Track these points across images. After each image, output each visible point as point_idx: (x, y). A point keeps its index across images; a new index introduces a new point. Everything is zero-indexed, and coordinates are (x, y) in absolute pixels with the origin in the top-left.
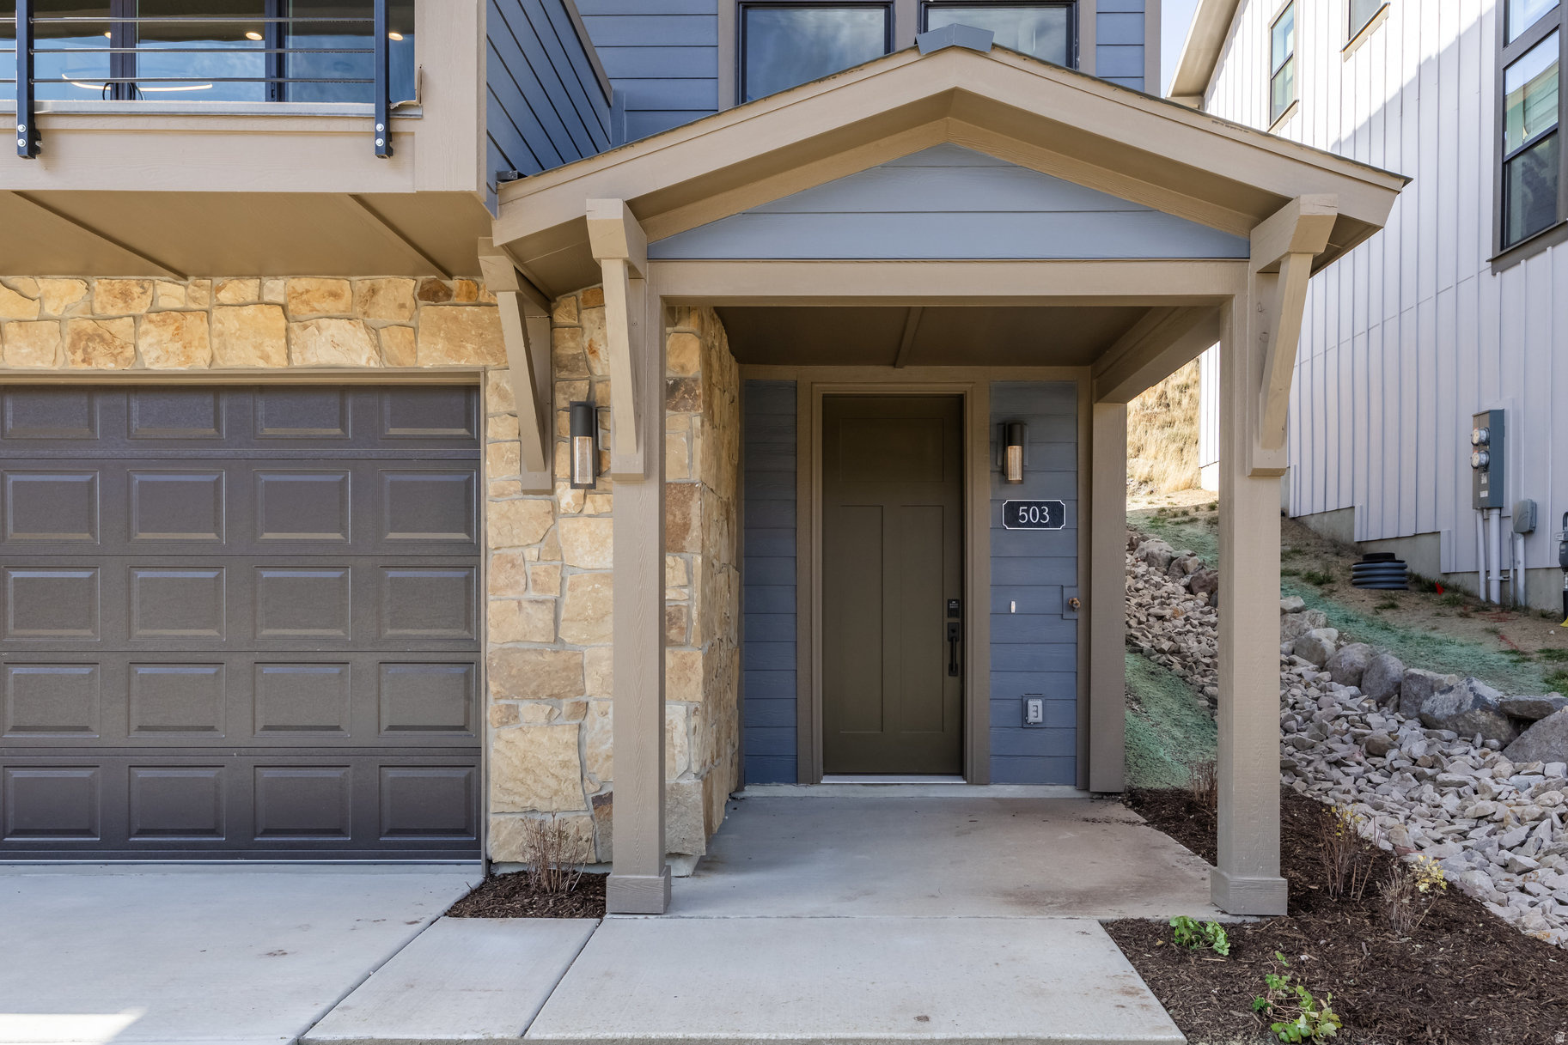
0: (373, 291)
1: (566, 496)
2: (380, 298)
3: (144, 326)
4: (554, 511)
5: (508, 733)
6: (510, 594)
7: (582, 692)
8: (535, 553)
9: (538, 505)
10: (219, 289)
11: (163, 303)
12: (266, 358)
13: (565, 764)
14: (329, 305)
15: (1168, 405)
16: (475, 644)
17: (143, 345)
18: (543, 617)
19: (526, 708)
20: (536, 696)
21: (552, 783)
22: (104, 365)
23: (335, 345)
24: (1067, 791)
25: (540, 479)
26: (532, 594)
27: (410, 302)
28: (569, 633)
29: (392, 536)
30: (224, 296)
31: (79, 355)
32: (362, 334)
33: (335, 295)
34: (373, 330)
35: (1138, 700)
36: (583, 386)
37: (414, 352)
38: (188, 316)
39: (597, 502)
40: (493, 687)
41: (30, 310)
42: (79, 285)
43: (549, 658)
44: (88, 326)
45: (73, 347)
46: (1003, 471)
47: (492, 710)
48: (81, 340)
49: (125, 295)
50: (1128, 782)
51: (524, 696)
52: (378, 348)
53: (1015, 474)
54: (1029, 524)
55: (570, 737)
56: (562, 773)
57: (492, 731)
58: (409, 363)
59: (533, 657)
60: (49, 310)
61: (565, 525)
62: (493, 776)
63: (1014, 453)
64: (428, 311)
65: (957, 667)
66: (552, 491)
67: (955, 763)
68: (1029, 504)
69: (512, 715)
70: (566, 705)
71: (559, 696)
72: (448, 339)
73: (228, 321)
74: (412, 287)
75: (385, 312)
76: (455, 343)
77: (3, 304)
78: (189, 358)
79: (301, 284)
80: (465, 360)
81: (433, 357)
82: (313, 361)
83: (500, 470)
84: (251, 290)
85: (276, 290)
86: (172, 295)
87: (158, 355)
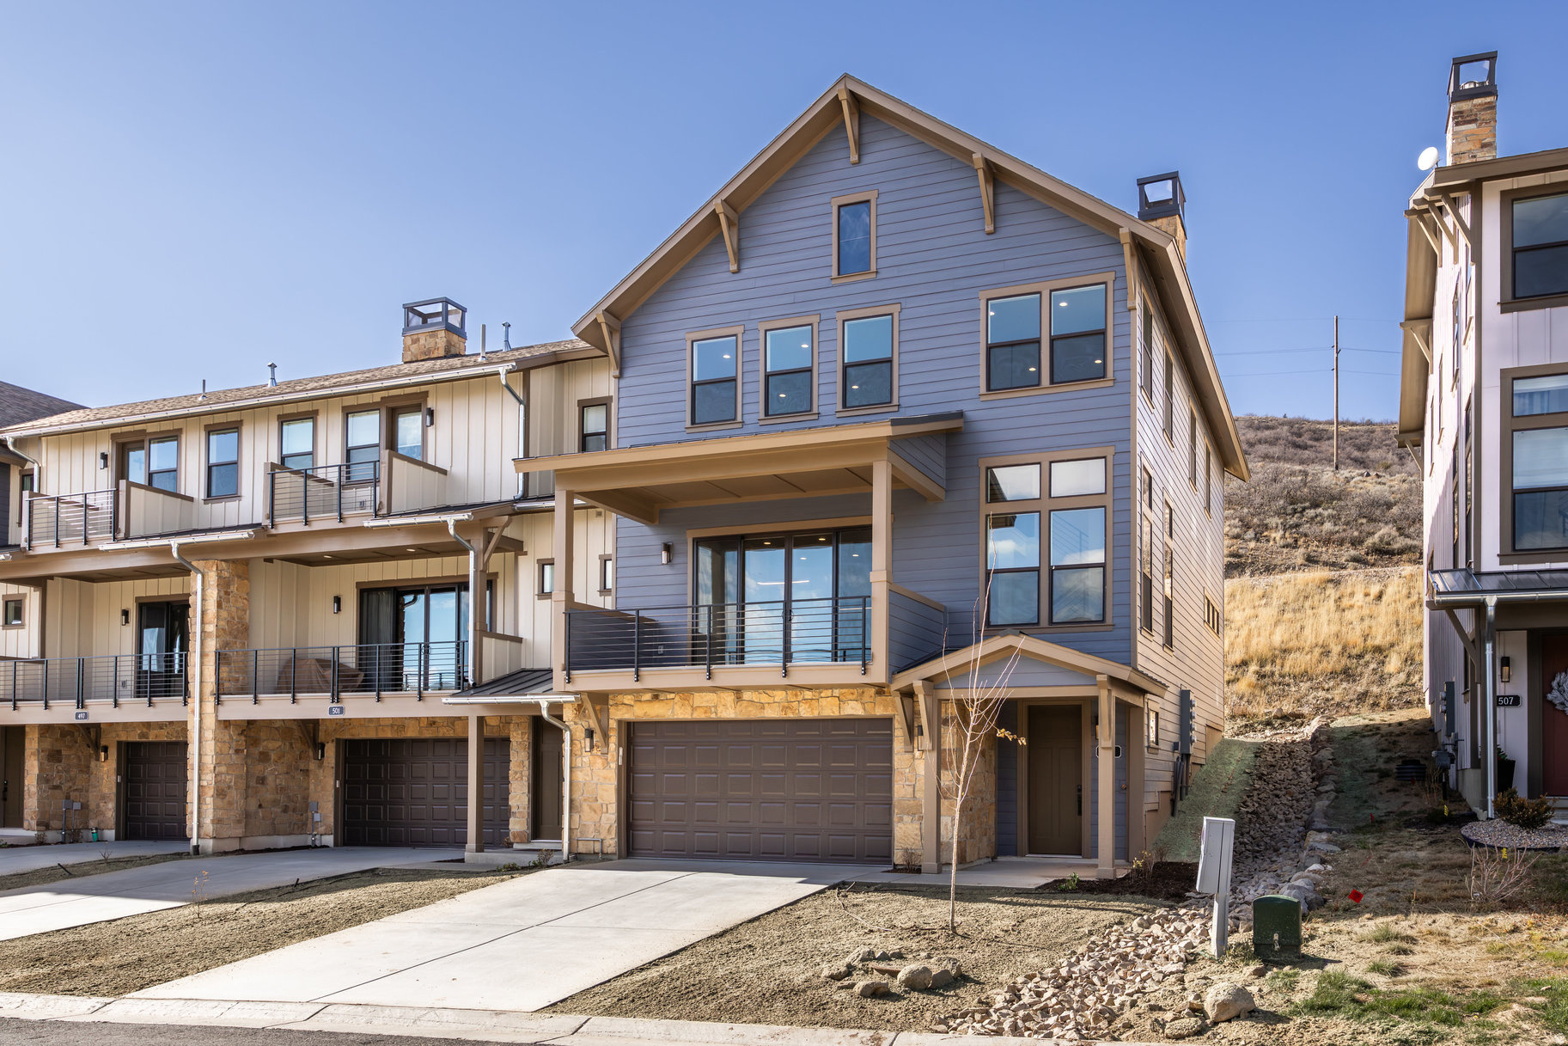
0: (863, 692)
1: (916, 753)
2: (866, 694)
3: (801, 704)
4: (914, 758)
5: (901, 825)
6: (900, 783)
8: (908, 770)
9: (908, 756)
10: (821, 693)
11: (806, 697)
12: (833, 712)
13: (916, 835)
14: (851, 697)
16: (890, 798)
17: (801, 709)
18: (910, 790)
19: (905, 817)
20: (908, 814)
21: (912, 840)
22: (790, 715)
23: (853, 709)
25: (910, 748)
26: (907, 783)
27: (873, 695)
28: (917, 795)
29: (868, 764)
30: (822, 695)
31: (784, 713)
32: (860, 705)
33: (852, 694)
34: (863, 704)
36: (920, 719)
37: (875, 710)
38: (813, 702)
40: (896, 811)
41: (771, 700)
43: (912, 802)
44: (786, 704)
45: (782, 711)
47: (895, 818)
48: (785, 709)
49: (796, 695)
51: (904, 814)
52: (864, 709)
55: (918, 826)
56: (915, 837)
57: (896, 824)
58: (873, 713)
59: (907, 802)
60: (776, 700)
61: (917, 762)
62: (896, 838)
64: (879, 698)
65: (1080, 810)
66: (913, 751)
69: (901, 820)
70: (916, 817)
71: (914, 814)
72: (884, 706)
73: (823, 702)
74: (873, 691)
75: (866, 698)
76: (886, 707)
77: (764, 698)
78: (813, 713)
79: (843, 691)
80: (889, 712)
81: (879, 712)
82: (846, 713)
83: (899, 744)
84: (829, 693)
85: (837, 692)
86: (808, 694)
87: (805, 712)
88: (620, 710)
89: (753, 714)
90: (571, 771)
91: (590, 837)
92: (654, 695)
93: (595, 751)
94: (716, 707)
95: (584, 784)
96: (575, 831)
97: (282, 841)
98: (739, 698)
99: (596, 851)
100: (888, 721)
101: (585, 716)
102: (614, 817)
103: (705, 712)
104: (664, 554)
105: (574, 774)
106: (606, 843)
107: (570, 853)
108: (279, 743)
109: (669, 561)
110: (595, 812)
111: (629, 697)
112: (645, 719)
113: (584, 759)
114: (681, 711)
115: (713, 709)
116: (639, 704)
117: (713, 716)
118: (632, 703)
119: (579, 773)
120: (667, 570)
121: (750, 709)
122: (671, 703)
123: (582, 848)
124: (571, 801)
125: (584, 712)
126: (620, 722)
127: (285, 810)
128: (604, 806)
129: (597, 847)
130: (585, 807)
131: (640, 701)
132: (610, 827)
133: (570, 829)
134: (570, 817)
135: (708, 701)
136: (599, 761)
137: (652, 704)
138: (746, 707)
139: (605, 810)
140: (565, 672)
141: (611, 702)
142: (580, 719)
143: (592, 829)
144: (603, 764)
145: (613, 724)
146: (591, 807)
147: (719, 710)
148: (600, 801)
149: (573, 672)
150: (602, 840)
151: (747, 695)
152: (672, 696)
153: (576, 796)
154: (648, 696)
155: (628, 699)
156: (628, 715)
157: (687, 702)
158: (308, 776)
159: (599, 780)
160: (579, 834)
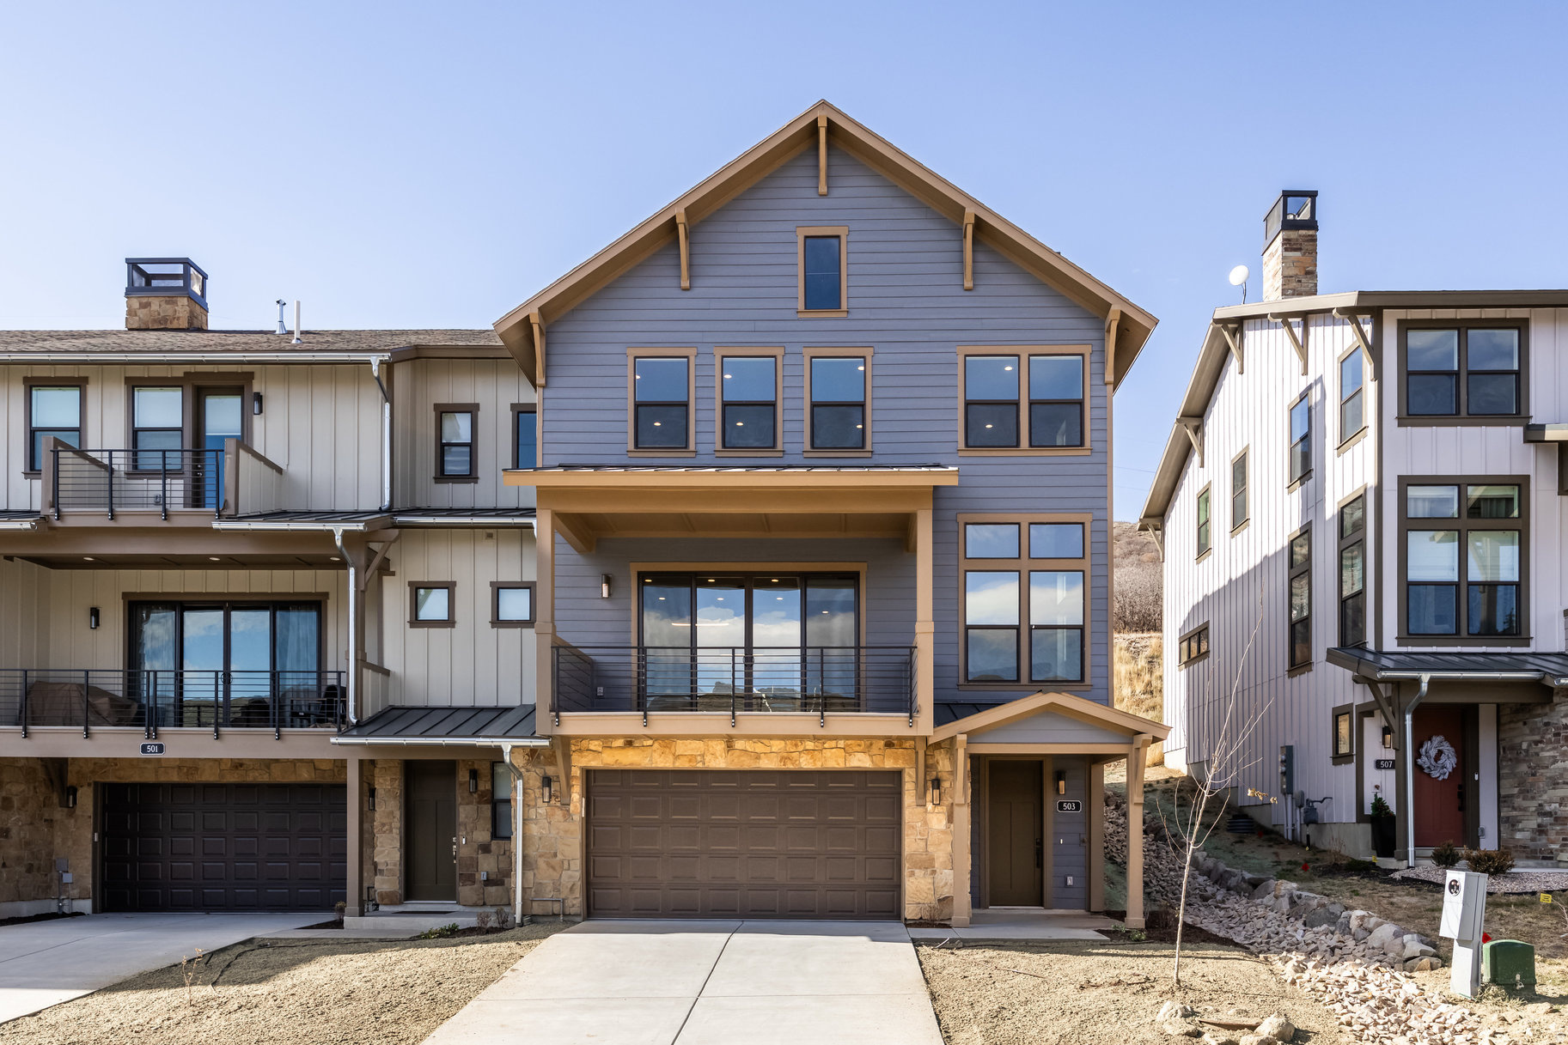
0: (871, 744)
1: (930, 806)
2: (874, 746)
3: (802, 755)
4: (926, 811)
5: (912, 879)
6: (912, 837)
7: (934, 867)
8: (920, 824)
9: (920, 809)
10: (824, 743)
11: (808, 748)
12: (838, 764)
13: (929, 889)
14: (857, 748)
15: (1152, 692)
16: (899, 853)
17: (801, 761)
18: (922, 844)
19: (917, 871)
20: (920, 868)
21: (926, 895)
22: (790, 766)
23: (859, 760)
24: (1082, 912)
25: (921, 802)
26: (919, 837)
27: (882, 748)
28: (930, 849)
30: (826, 746)
31: (782, 763)
32: (867, 757)
33: (859, 745)
34: (871, 756)
35: (1113, 883)
36: (935, 773)
37: (884, 763)
38: (816, 752)
39: (939, 809)
40: (907, 865)
41: (768, 750)
42: (783, 742)
43: (924, 856)
44: (785, 755)
45: (780, 761)
46: (1058, 790)
47: (906, 872)
48: (783, 759)
49: (796, 745)
50: (1105, 909)
51: (916, 868)
52: (872, 761)
53: (1062, 791)
54: (1067, 810)
55: (930, 881)
56: (928, 892)
57: (906, 879)
58: (882, 766)
59: (919, 856)
60: (773, 750)
61: (929, 816)
62: (907, 892)
63: (1062, 783)
64: (888, 751)
65: (1040, 863)
66: (925, 806)
67: (1040, 902)
68: (1067, 803)
69: (912, 874)
70: (929, 871)
71: (927, 868)
72: (894, 759)
73: (828, 753)
74: (882, 742)
75: (875, 750)
76: (896, 760)
77: (759, 748)
78: (815, 765)
79: (849, 742)
80: (899, 765)
81: (889, 764)
82: (853, 765)
83: (909, 798)
84: (833, 744)
85: (841, 743)
86: (810, 745)
87: (806, 763)
88: (585, 756)
89: (747, 764)
90: (524, 823)
91: (549, 896)
92: (627, 741)
93: (553, 802)
94: (703, 756)
95: (540, 838)
96: (528, 891)
97: (26, 908)
98: (730, 747)
99: (556, 912)
100: (897, 775)
101: (539, 763)
102: (578, 875)
103: (690, 761)
104: (605, 588)
105: (527, 827)
106: (569, 903)
107: (523, 915)
108: (23, 787)
109: (609, 594)
110: (554, 868)
111: (596, 743)
112: (616, 767)
113: (539, 811)
114: (661, 759)
115: (699, 758)
116: (608, 751)
117: (700, 766)
118: (600, 749)
119: (533, 825)
120: (606, 605)
121: (742, 759)
122: (649, 750)
123: (537, 909)
124: (524, 857)
125: (538, 757)
126: (582, 769)
127: (30, 869)
128: (566, 863)
129: (557, 908)
130: (541, 863)
131: (611, 747)
132: (573, 885)
133: (524, 889)
134: (523, 874)
135: (692, 749)
136: (559, 814)
137: (623, 751)
138: (739, 756)
139: (566, 866)
140: (554, 714)
141: (573, 748)
142: (533, 766)
143: (549, 888)
144: (564, 816)
145: (576, 772)
146: (548, 864)
147: (707, 759)
148: (560, 857)
149: (562, 714)
150: (564, 900)
151: (739, 744)
152: (650, 742)
153: (532, 853)
154: (620, 742)
155: (594, 745)
156: (594, 763)
157: (668, 750)
158: (52, 827)
159: (558, 833)
160: (533, 893)
